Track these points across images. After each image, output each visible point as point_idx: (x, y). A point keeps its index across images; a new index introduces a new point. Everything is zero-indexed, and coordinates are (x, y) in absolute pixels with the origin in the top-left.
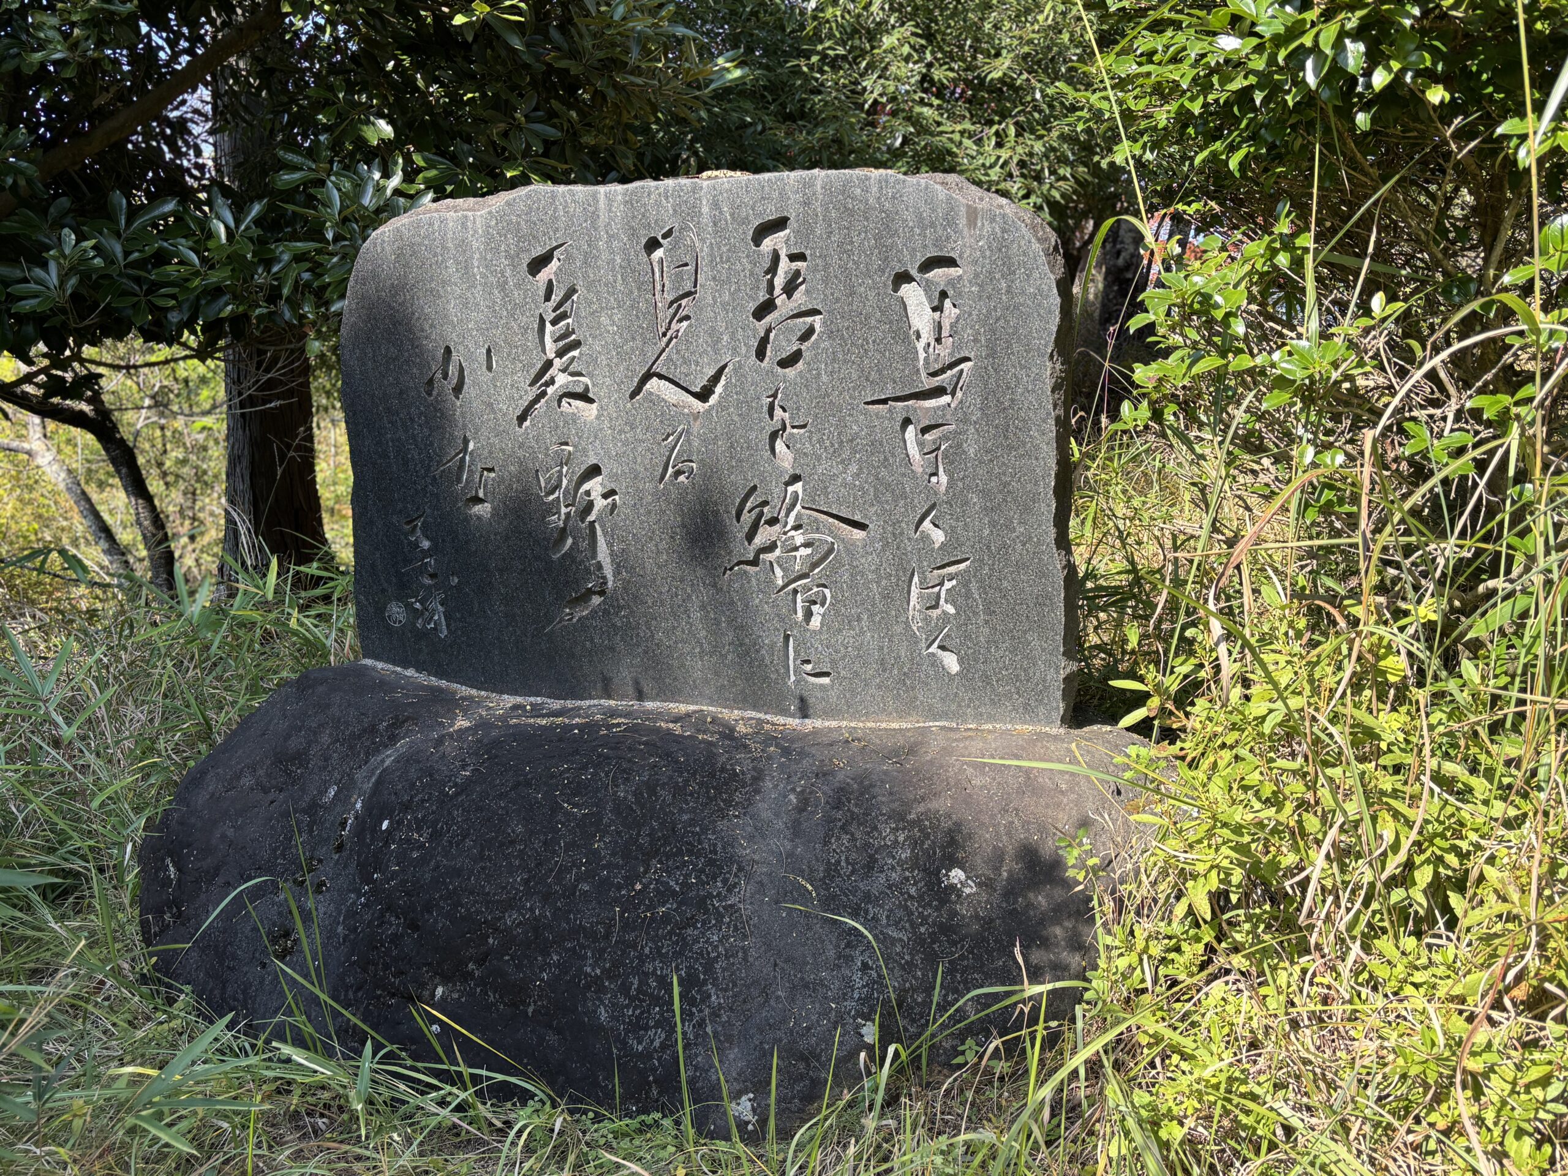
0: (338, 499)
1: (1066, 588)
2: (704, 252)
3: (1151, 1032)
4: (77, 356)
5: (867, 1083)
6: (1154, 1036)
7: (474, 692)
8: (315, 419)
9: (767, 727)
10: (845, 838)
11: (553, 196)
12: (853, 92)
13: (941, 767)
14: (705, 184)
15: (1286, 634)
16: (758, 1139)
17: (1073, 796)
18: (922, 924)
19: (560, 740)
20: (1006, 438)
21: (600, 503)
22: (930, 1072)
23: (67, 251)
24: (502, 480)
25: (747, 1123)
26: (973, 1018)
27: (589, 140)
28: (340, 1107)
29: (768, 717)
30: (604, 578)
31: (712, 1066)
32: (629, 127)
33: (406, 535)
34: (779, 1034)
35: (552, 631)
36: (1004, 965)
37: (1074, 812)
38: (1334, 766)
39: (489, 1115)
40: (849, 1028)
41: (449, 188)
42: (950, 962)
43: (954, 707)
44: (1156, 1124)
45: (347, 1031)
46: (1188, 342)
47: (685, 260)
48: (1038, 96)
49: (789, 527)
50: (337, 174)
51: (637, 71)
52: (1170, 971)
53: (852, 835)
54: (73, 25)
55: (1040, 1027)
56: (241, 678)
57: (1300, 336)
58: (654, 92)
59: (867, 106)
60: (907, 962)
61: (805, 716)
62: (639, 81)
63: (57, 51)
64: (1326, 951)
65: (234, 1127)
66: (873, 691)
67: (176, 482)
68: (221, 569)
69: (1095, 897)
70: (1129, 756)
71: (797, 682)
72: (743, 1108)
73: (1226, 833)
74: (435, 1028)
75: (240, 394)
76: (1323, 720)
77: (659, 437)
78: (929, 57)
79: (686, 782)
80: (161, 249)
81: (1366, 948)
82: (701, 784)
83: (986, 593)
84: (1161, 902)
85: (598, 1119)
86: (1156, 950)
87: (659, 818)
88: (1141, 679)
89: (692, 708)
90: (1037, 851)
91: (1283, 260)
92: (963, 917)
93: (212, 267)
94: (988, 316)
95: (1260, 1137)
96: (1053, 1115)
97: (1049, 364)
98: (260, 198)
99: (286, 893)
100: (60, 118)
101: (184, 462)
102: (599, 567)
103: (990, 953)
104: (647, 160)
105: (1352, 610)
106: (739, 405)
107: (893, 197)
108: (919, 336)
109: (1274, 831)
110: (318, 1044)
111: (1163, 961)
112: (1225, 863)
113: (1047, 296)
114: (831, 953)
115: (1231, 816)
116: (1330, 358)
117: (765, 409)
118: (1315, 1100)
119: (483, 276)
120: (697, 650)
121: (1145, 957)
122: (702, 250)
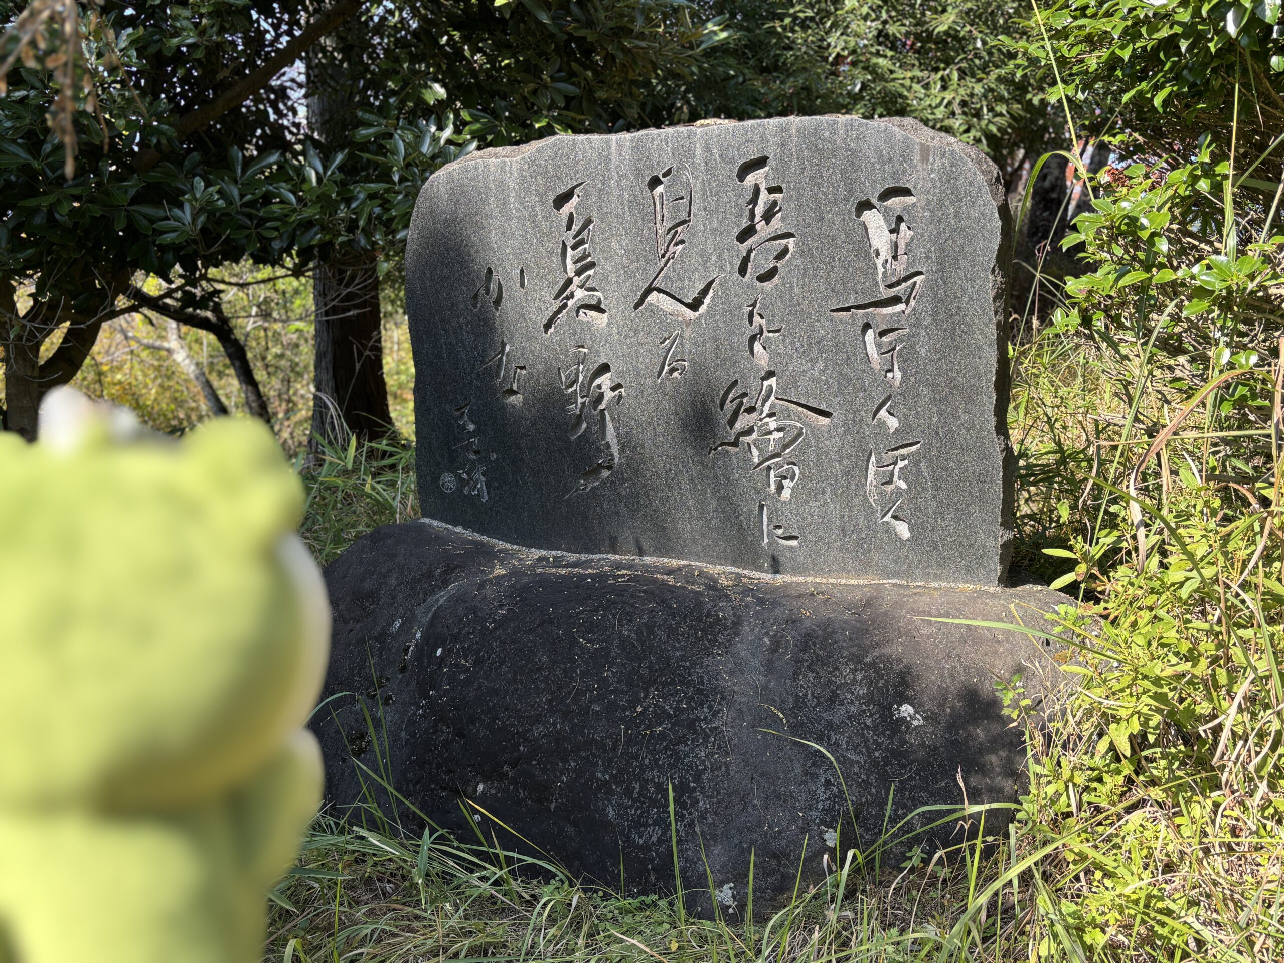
0: (401, 386)
1: (1005, 468)
2: (697, 188)
3: (1076, 850)
4: (204, 277)
5: (829, 879)
6: (1080, 854)
7: (508, 546)
8: (382, 322)
9: (745, 580)
10: (811, 676)
11: (575, 144)
12: (819, 47)
13: (893, 619)
14: (699, 130)
15: (1202, 512)
16: (737, 921)
17: (1008, 646)
18: (876, 750)
19: (577, 587)
20: (954, 340)
21: (609, 395)
22: (882, 873)
23: (198, 196)
24: (530, 376)
25: (729, 907)
26: (919, 830)
27: (601, 94)
28: (403, 877)
29: (746, 572)
30: (612, 455)
31: (700, 859)
32: (634, 82)
33: (456, 420)
34: (755, 835)
35: (570, 498)
36: (946, 787)
37: (1009, 659)
38: (1245, 627)
39: (520, 890)
40: (814, 833)
41: (489, 138)
42: (900, 782)
43: (904, 568)
44: (1080, 930)
45: (408, 816)
46: (1115, 259)
47: (681, 194)
48: (979, 44)
49: (764, 415)
50: (402, 128)
51: (641, 36)
52: (1092, 798)
53: (817, 673)
54: (201, 16)
55: (978, 842)
56: (326, 530)
57: (1217, 252)
58: (655, 53)
59: (830, 59)
60: (863, 781)
61: (776, 572)
62: (643, 44)
63: (189, 36)
64: (1236, 787)
65: (323, 888)
66: (835, 552)
67: (276, 372)
68: (310, 442)
69: (1027, 733)
70: (1058, 614)
71: (770, 544)
72: (725, 895)
73: (1146, 684)
74: (477, 817)
75: (325, 305)
76: (1235, 587)
77: (658, 341)
78: (884, 15)
79: (678, 624)
80: (268, 192)
81: (1273, 787)
82: (691, 627)
83: (934, 472)
84: (1085, 739)
85: (606, 897)
86: (1080, 779)
87: (656, 653)
88: (1070, 548)
89: (682, 563)
90: (976, 691)
91: (1204, 185)
92: (912, 744)
93: (305, 205)
94: (939, 236)
95: (1175, 947)
96: (988, 916)
97: (991, 277)
98: (342, 149)
99: (361, 703)
100: (191, 89)
101: (281, 356)
102: (608, 446)
103: (934, 776)
104: (648, 109)
105: (1264, 492)
106: (723, 314)
107: (857, 138)
108: (878, 254)
109: (1190, 682)
110: (387, 826)
111: (1087, 789)
112: (1145, 710)
113: (990, 221)
114: (799, 771)
115: (1151, 670)
116: (1247, 270)
117: (746, 316)
118: (1224, 918)
119: (518, 210)
120: (687, 515)
121: (1071, 785)
122: (695, 186)
